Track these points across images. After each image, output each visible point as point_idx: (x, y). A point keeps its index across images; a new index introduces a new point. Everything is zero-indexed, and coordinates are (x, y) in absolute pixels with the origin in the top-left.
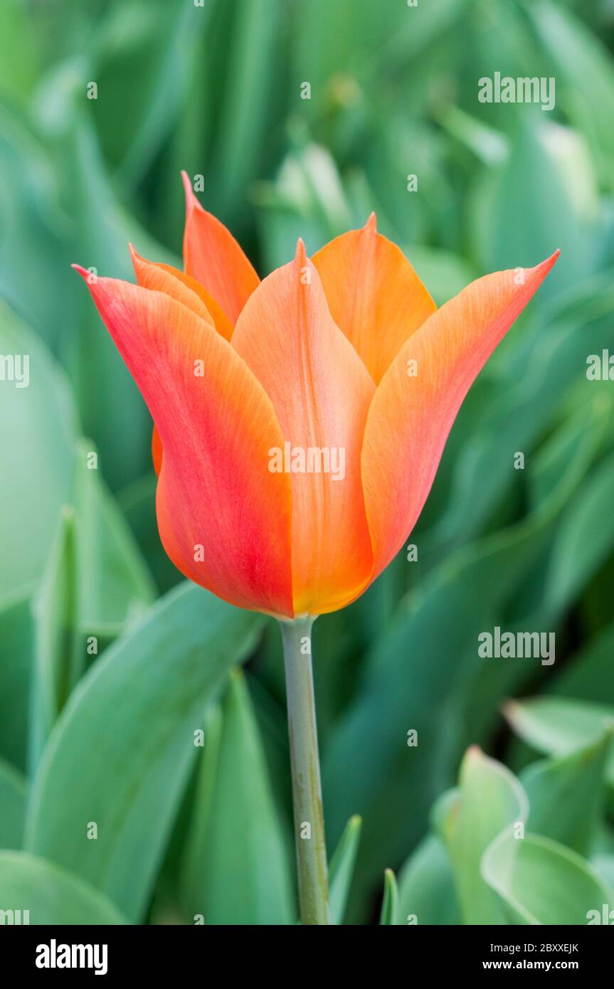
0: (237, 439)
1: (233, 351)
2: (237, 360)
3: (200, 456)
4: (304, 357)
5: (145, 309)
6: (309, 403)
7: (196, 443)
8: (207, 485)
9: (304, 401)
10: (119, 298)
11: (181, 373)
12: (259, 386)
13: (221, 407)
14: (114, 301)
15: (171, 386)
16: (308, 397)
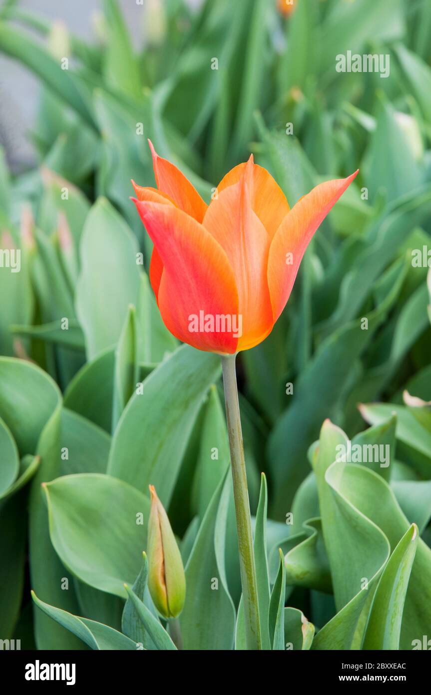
0: (209, 272)
1: (205, 230)
2: (207, 234)
3: (190, 281)
4: (241, 228)
5: (163, 214)
6: (243, 251)
7: (188, 276)
8: (194, 294)
9: (240, 250)
10: (150, 210)
11: (180, 242)
12: (219, 246)
13: (201, 257)
14: (148, 212)
15: (176, 249)
16: (242, 248)
